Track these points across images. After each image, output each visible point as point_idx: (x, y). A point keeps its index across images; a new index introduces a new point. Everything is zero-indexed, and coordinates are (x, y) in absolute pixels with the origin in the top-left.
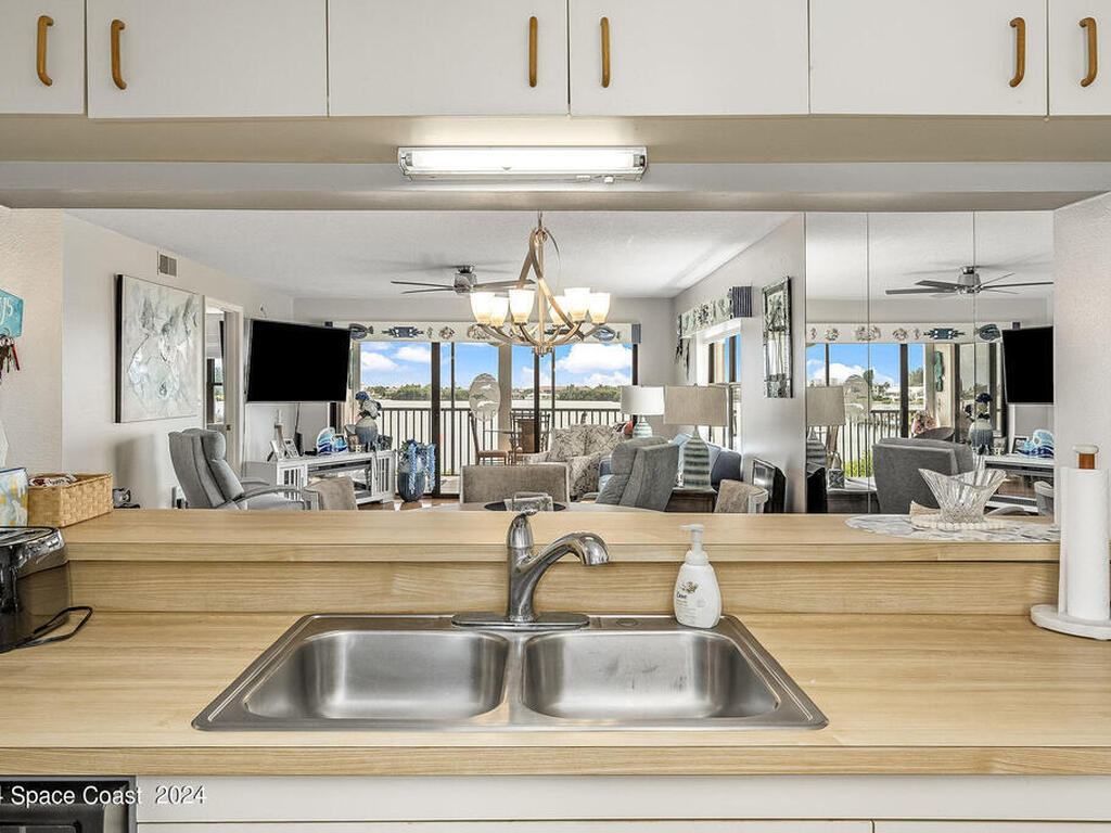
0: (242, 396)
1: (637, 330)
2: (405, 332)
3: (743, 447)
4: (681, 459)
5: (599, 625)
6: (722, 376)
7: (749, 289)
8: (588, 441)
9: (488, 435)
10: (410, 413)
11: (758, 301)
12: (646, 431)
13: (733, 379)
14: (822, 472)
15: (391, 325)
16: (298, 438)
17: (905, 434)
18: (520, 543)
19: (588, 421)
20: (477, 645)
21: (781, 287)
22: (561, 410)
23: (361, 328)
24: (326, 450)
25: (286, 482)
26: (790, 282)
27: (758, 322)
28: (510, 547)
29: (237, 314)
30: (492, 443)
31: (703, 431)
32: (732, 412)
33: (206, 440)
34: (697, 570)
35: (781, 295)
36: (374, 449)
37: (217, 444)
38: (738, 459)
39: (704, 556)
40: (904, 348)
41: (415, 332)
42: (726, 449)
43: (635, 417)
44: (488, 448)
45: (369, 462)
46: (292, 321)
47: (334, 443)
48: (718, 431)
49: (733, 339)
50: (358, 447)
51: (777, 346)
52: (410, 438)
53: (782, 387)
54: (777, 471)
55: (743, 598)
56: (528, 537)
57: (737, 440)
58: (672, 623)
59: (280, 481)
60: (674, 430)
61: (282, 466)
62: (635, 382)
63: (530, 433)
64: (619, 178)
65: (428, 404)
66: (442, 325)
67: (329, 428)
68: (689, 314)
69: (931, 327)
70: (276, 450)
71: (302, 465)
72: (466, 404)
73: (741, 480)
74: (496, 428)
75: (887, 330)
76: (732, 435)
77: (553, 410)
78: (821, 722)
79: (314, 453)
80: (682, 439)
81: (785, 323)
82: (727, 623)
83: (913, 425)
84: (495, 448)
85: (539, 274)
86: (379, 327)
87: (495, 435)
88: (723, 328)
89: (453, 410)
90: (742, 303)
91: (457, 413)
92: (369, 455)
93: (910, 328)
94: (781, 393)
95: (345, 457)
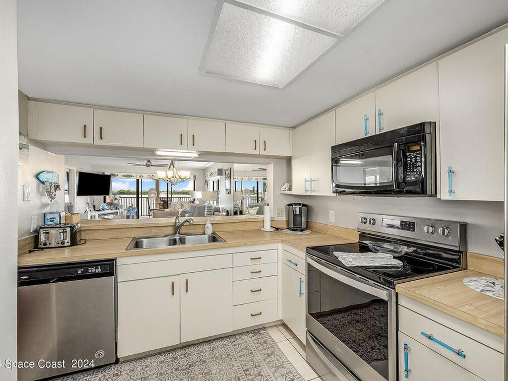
0: (76, 194)
1: (195, 177)
2: (128, 176)
3: (221, 206)
4: (206, 209)
5: (191, 235)
6: (216, 189)
7: (222, 169)
8: (182, 205)
9: (152, 205)
10: (130, 199)
11: (224, 172)
12: (197, 202)
13: (218, 190)
14: (237, 211)
15: (124, 174)
16: (94, 207)
17: (258, 202)
18: (177, 222)
19: (181, 200)
20: (170, 240)
21: (228, 170)
22: (174, 197)
23: (114, 175)
24: (104, 209)
25: (91, 219)
26: (230, 168)
27: (224, 177)
28: (176, 222)
29: (74, 170)
30: (153, 206)
31: (211, 202)
32: (218, 197)
33: (69, 207)
34: (209, 225)
35: (228, 171)
36: (118, 209)
37: (73, 208)
38: (220, 208)
39: (210, 222)
40: (258, 182)
41: (132, 176)
42: (217, 206)
43: (194, 199)
44: (152, 208)
45: (117, 213)
46: (91, 172)
47: (106, 207)
48: (215, 202)
49: (218, 180)
50: (113, 209)
51: (228, 182)
52: (130, 205)
53: (228, 192)
54: (227, 211)
55: (216, 230)
56: (179, 220)
57: (219, 204)
58: (205, 234)
59: (89, 218)
60: (204, 202)
61: (89, 215)
62: (194, 190)
63: (165, 204)
64: (195, 157)
65: (135, 196)
66: (140, 174)
67: (103, 204)
68: (208, 174)
69: (263, 177)
70: (88, 210)
71: (96, 214)
72: (147, 196)
73: (219, 212)
74: (155, 202)
75: (254, 178)
76: (218, 203)
77: (171, 197)
78: (226, 242)
79: (100, 210)
80: (206, 204)
81: (229, 177)
82: (214, 233)
83: (260, 199)
84: (155, 208)
85: (174, 167)
86: (120, 175)
87: (155, 204)
88: (216, 178)
89: (141, 198)
90: (220, 172)
91: (143, 199)
92: (117, 211)
93: (259, 178)
94: (229, 193)
95: (109, 211)
